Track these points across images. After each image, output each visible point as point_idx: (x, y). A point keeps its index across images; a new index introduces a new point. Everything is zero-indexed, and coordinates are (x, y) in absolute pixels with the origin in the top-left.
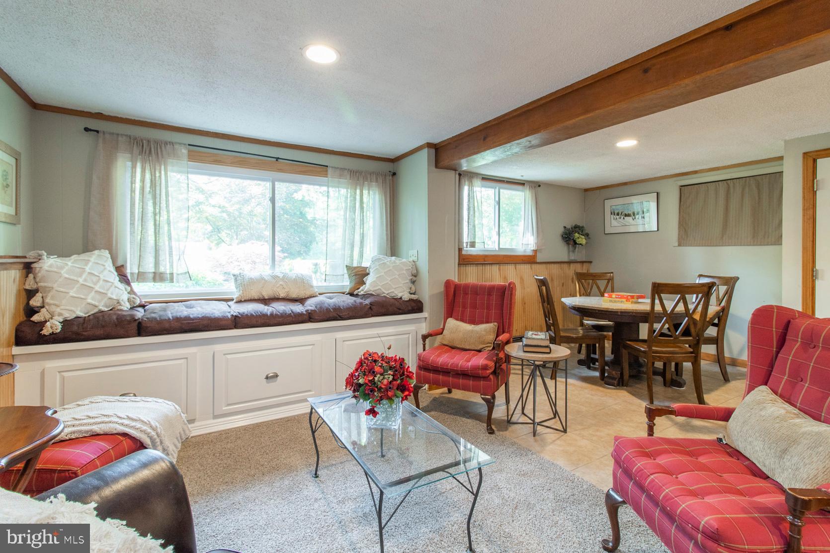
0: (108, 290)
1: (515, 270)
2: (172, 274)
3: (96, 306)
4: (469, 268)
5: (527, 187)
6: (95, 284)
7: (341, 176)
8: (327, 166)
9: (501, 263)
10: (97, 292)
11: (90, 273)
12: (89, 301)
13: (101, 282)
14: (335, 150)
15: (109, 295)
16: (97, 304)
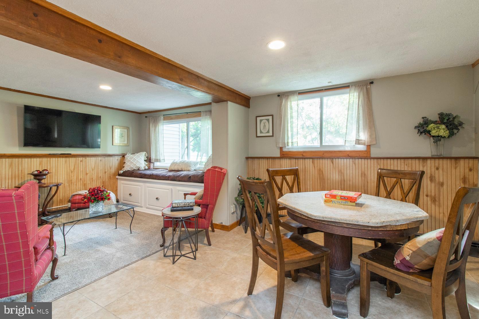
0: (137, 163)
1: (332, 164)
2: (160, 159)
3: (133, 168)
4: (283, 161)
5: (353, 89)
6: (134, 161)
7: (206, 115)
8: (201, 112)
9: (315, 158)
10: (134, 164)
11: (134, 159)
12: (131, 166)
13: (136, 161)
14: (206, 103)
15: (137, 165)
16: (133, 167)
